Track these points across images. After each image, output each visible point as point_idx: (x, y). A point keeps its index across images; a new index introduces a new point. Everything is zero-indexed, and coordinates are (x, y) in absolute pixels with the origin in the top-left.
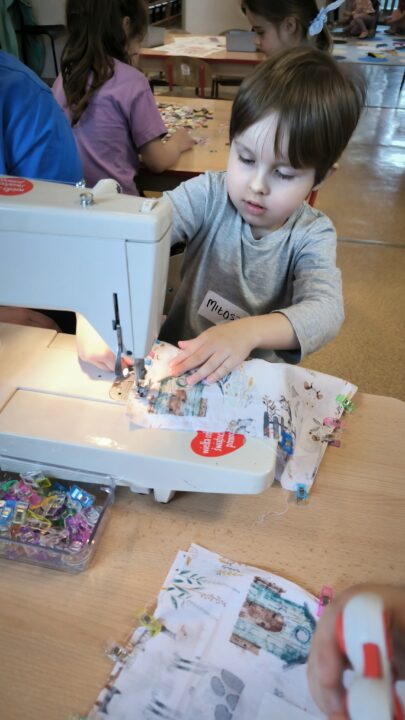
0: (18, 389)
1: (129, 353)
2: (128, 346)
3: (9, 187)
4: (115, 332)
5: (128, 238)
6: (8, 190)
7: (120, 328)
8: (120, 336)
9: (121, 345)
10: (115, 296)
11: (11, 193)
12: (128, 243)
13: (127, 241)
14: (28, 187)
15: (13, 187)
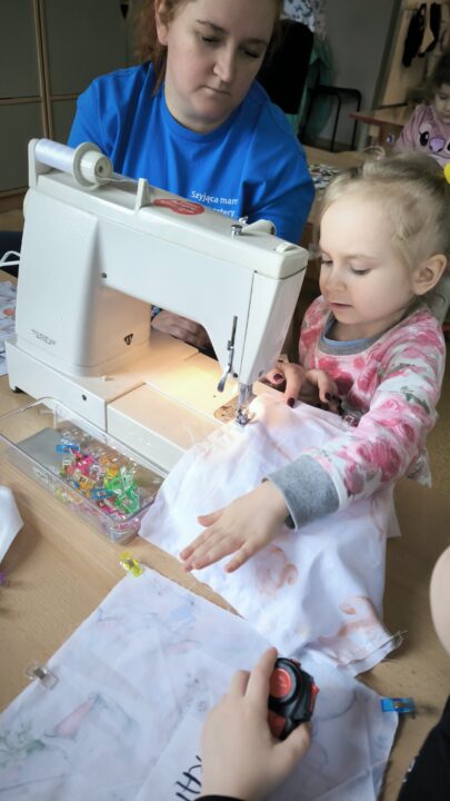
0: (145, 384)
1: (236, 376)
2: (236, 370)
3: (185, 207)
4: (229, 353)
5: (258, 270)
6: (182, 209)
7: (233, 349)
8: (232, 357)
9: (231, 365)
10: (236, 318)
13: (256, 272)
15: (188, 209)
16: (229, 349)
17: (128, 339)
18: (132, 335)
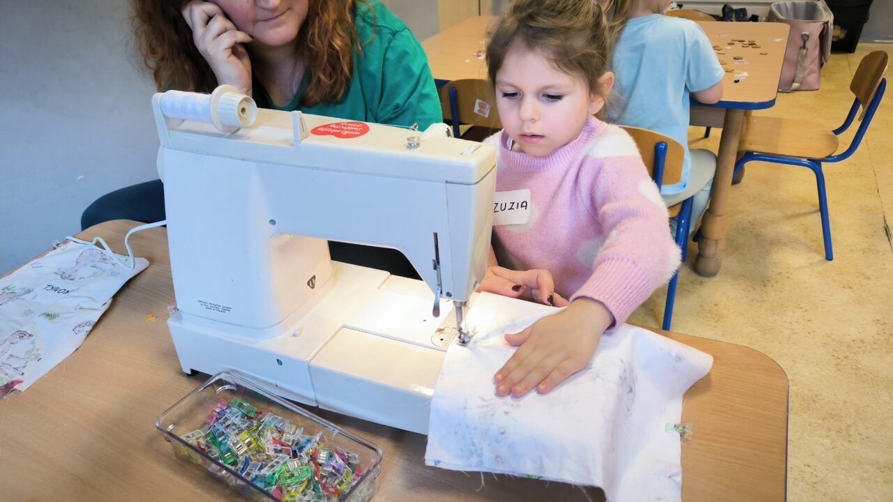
0: (344, 327)
3: (348, 130)
4: (435, 271)
5: (448, 181)
6: (345, 133)
7: (439, 268)
8: (439, 276)
9: (440, 285)
10: (436, 235)
11: (348, 136)
12: (448, 184)
13: (447, 182)
14: (365, 130)
15: (351, 130)
16: (435, 268)
17: (311, 283)
18: (314, 277)
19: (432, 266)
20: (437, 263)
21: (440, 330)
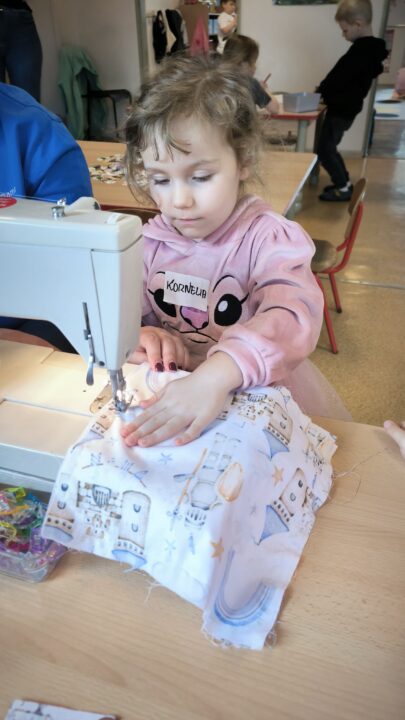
0: (4, 400)
1: (102, 364)
2: (100, 357)
4: (87, 342)
5: (94, 247)
7: (91, 337)
8: (92, 346)
9: (93, 354)
10: (85, 305)
12: (93, 253)
13: (92, 250)
14: (11, 204)
16: (87, 338)
19: (83, 337)
20: (88, 331)
21: (99, 400)
